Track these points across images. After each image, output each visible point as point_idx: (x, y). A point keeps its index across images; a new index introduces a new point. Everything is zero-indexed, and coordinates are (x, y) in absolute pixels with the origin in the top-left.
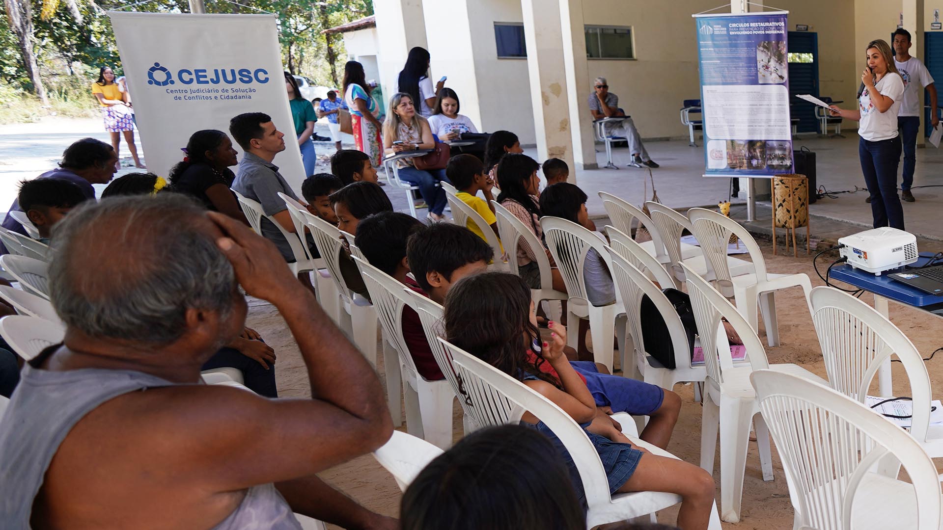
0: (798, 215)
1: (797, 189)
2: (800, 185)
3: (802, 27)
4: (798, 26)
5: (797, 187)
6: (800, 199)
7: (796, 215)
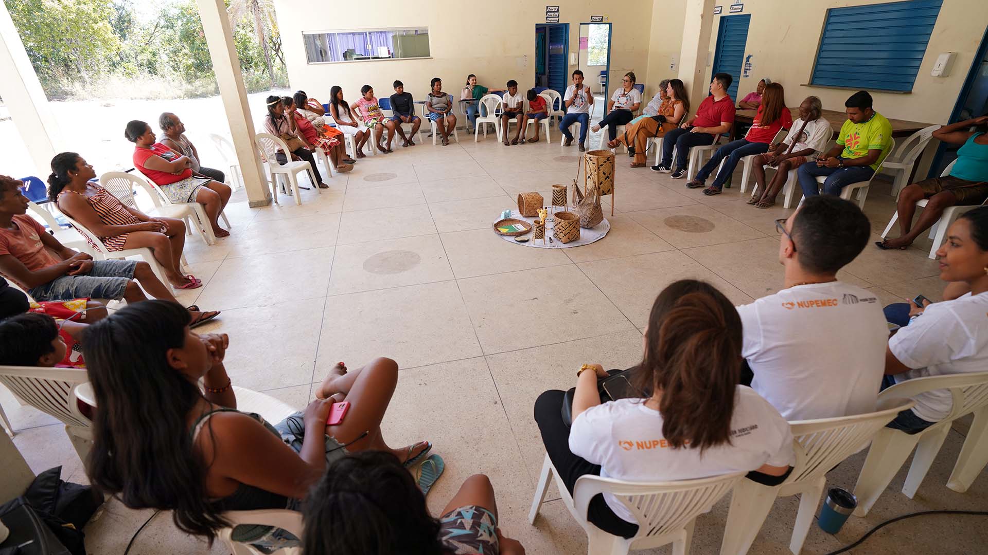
0: (602, 187)
1: (602, 165)
2: (605, 162)
3: (597, 18)
4: (593, 17)
5: (602, 164)
6: (604, 174)
7: (600, 186)
